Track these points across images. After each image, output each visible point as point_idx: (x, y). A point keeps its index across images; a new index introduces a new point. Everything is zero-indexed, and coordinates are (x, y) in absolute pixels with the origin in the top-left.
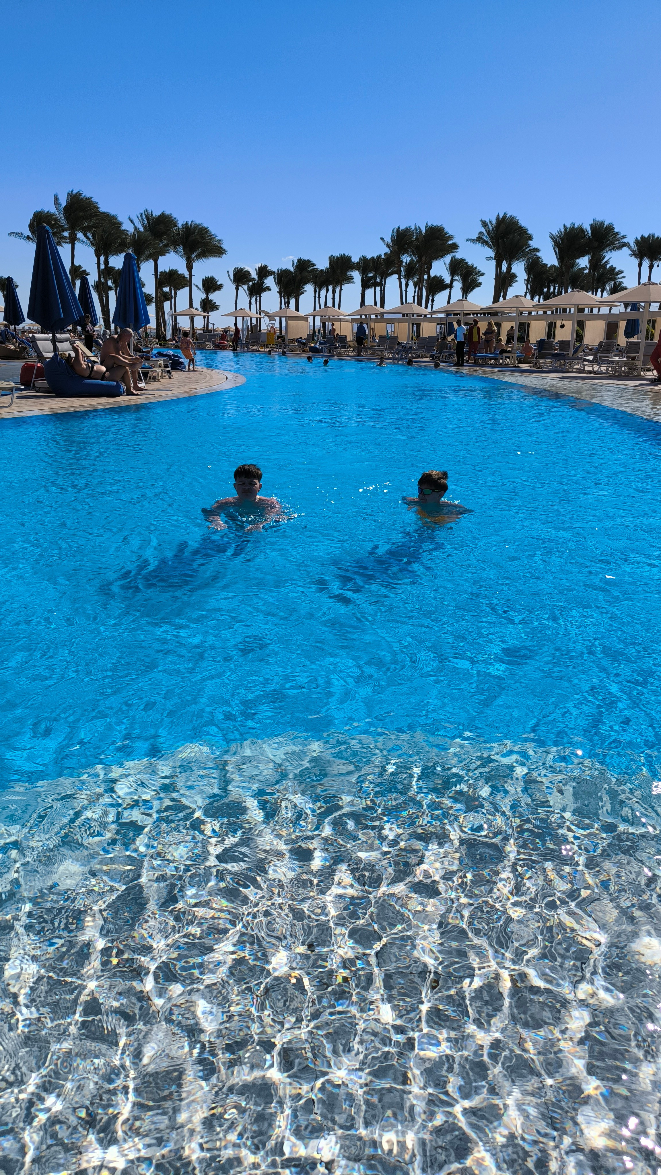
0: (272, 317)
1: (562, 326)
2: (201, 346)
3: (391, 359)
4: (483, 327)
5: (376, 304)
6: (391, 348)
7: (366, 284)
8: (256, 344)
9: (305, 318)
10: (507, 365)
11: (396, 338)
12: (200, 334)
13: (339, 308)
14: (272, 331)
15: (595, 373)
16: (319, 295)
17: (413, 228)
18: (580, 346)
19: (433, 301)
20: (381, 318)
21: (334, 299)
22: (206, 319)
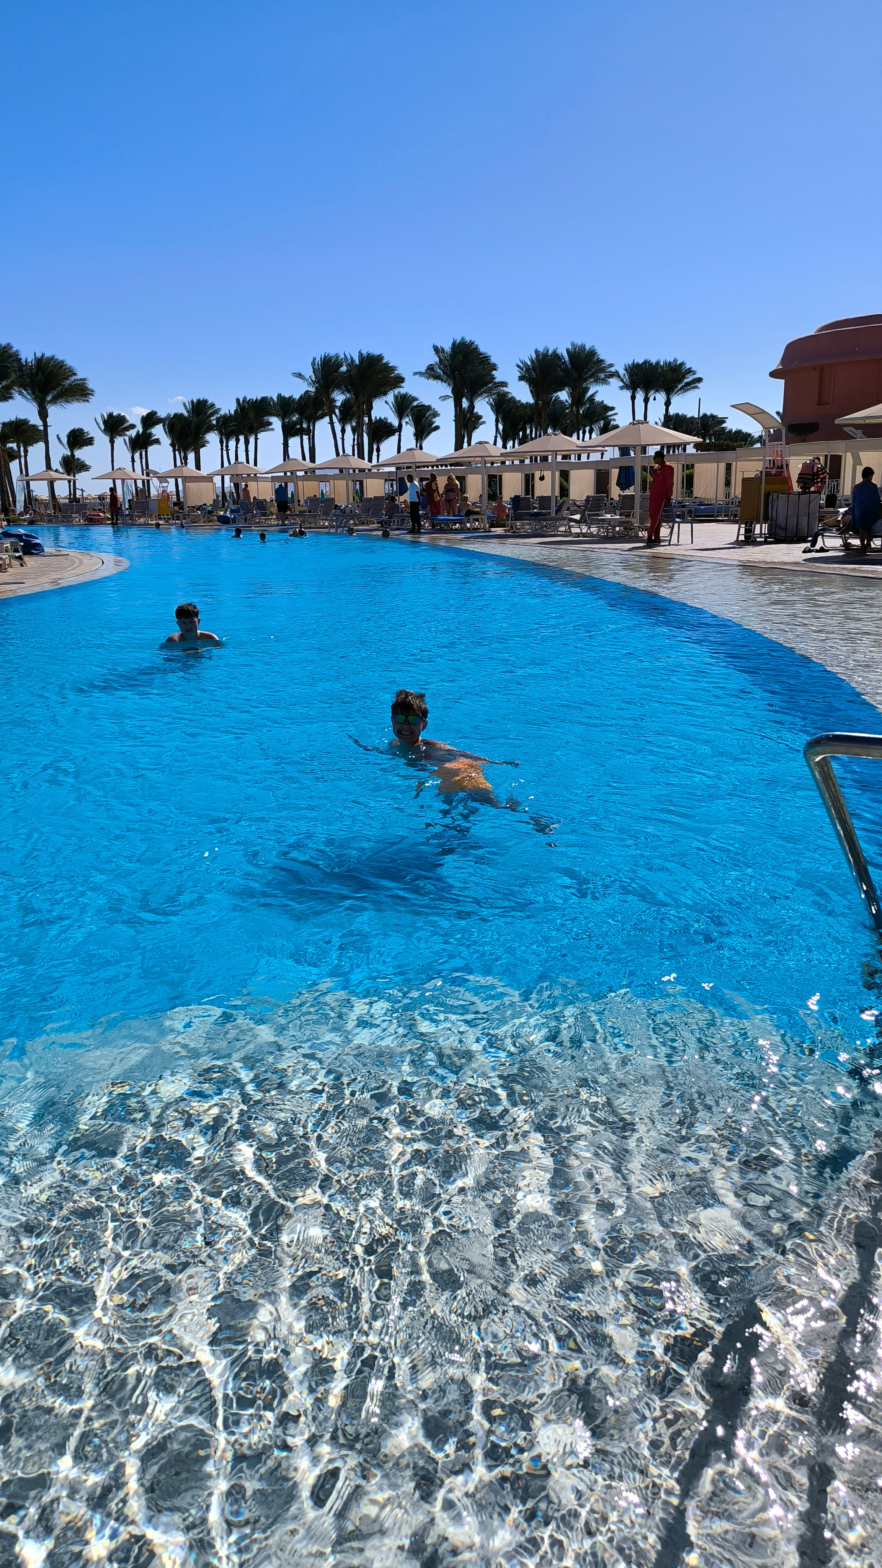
0: (163, 479)
1: (542, 478)
2: (67, 521)
3: (326, 527)
4: (441, 482)
5: (304, 458)
6: (326, 513)
7: (289, 431)
8: (143, 514)
9: (209, 479)
10: (476, 530)
11: (333, 500)
12: (64, 504)
13: (256, 465)
14: (165, 496)
15: (584, 535)
16: (227, 446)
17: (342, 356)
18: (563, 503)
19: (378, 450)
20: (310, 474)
21: (247, 451)
22: (73, 485)
